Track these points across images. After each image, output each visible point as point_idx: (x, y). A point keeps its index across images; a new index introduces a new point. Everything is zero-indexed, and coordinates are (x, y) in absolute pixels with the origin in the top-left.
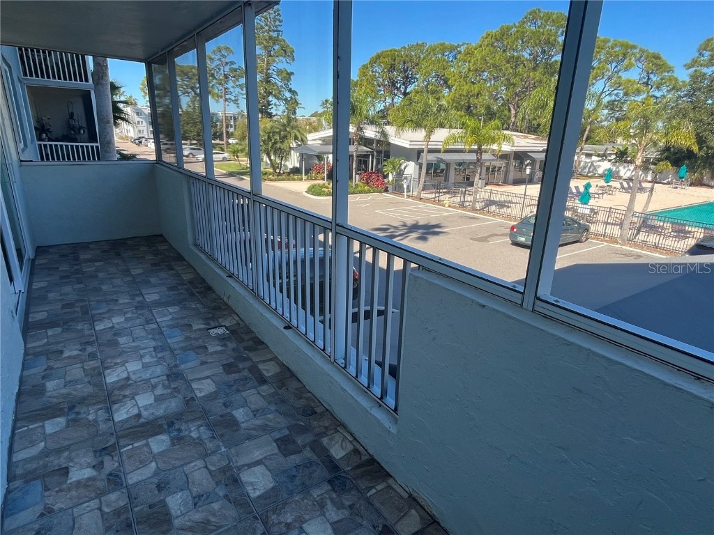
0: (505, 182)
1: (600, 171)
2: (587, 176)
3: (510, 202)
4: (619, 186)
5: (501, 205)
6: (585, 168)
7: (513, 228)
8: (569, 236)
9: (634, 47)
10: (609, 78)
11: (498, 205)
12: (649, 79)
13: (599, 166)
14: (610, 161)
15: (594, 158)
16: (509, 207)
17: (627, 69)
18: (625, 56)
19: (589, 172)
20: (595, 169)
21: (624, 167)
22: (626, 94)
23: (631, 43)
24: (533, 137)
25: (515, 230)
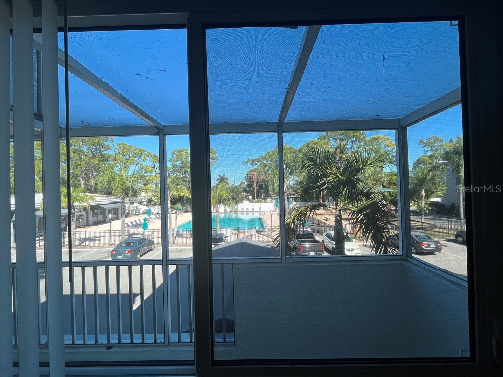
0: (88, 225)
1: (142, 211)
2: (135, 214)
3: (97, 237)
4: (155, 218)
5: (93, 239)
6: (133, 210)
7: (112, 252)
8: (146, 249)
9: (145, 151)
10: (136, 165)
11: (90, 240)
12: (154, 165)
13: (141, 209)
14: (144, 205)
15: (135, 204)
16: (99, 240)
17: (144, 160)
18: (142, 154)
19: (136, 212)
20: (138, 210)
21: (153, 208)
22: (146, 172)
23: (143, 149)
24: (100, 195)
25: (114, 253)
